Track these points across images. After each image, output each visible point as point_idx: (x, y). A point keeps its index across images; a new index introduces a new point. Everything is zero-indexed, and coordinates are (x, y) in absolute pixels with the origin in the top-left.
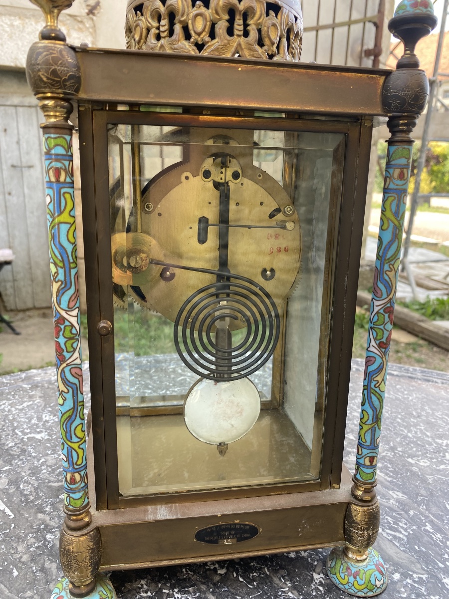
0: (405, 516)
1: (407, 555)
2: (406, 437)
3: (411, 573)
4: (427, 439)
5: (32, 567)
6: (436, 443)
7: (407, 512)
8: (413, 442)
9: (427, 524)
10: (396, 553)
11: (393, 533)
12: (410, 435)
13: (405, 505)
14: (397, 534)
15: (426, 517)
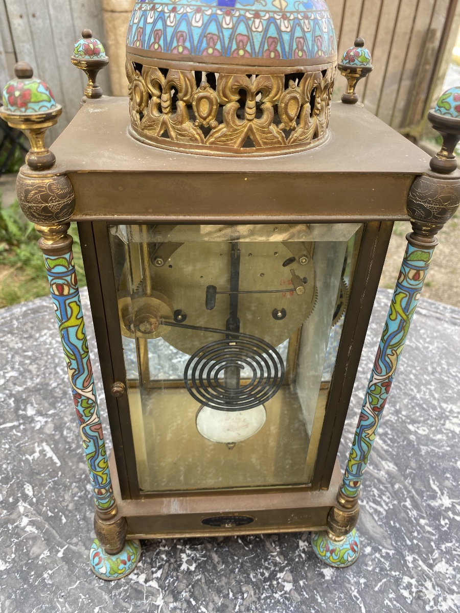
0: (390, 489)
1: (382, 530)
2: (413, 398)
3: (381, 548)
4: (433, 402)
5: (76, 516)
6: (441, 407)
7: (393, 486)
8: (419, 405)
9: (408, 499)
10: (373, 527)
11: (375, 506)
12: (418, 396)
13: (394, 477)
14: (379, 508)
15: (409, 492)
